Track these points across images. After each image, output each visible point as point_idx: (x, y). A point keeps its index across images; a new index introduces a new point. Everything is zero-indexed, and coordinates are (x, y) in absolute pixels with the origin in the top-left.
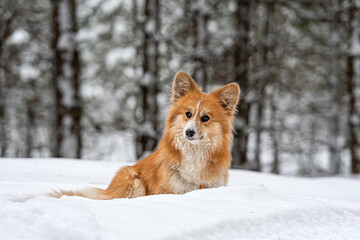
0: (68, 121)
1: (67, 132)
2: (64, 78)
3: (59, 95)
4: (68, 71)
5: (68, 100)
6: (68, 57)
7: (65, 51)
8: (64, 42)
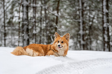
0: (106, 45)
1: (106, 48)
2: (105, 34)
3: (104, 38)
4: (106, 32)
5: (106, 40)
6: (106, 29)
7: (105, 28)
8: (105, 25)
